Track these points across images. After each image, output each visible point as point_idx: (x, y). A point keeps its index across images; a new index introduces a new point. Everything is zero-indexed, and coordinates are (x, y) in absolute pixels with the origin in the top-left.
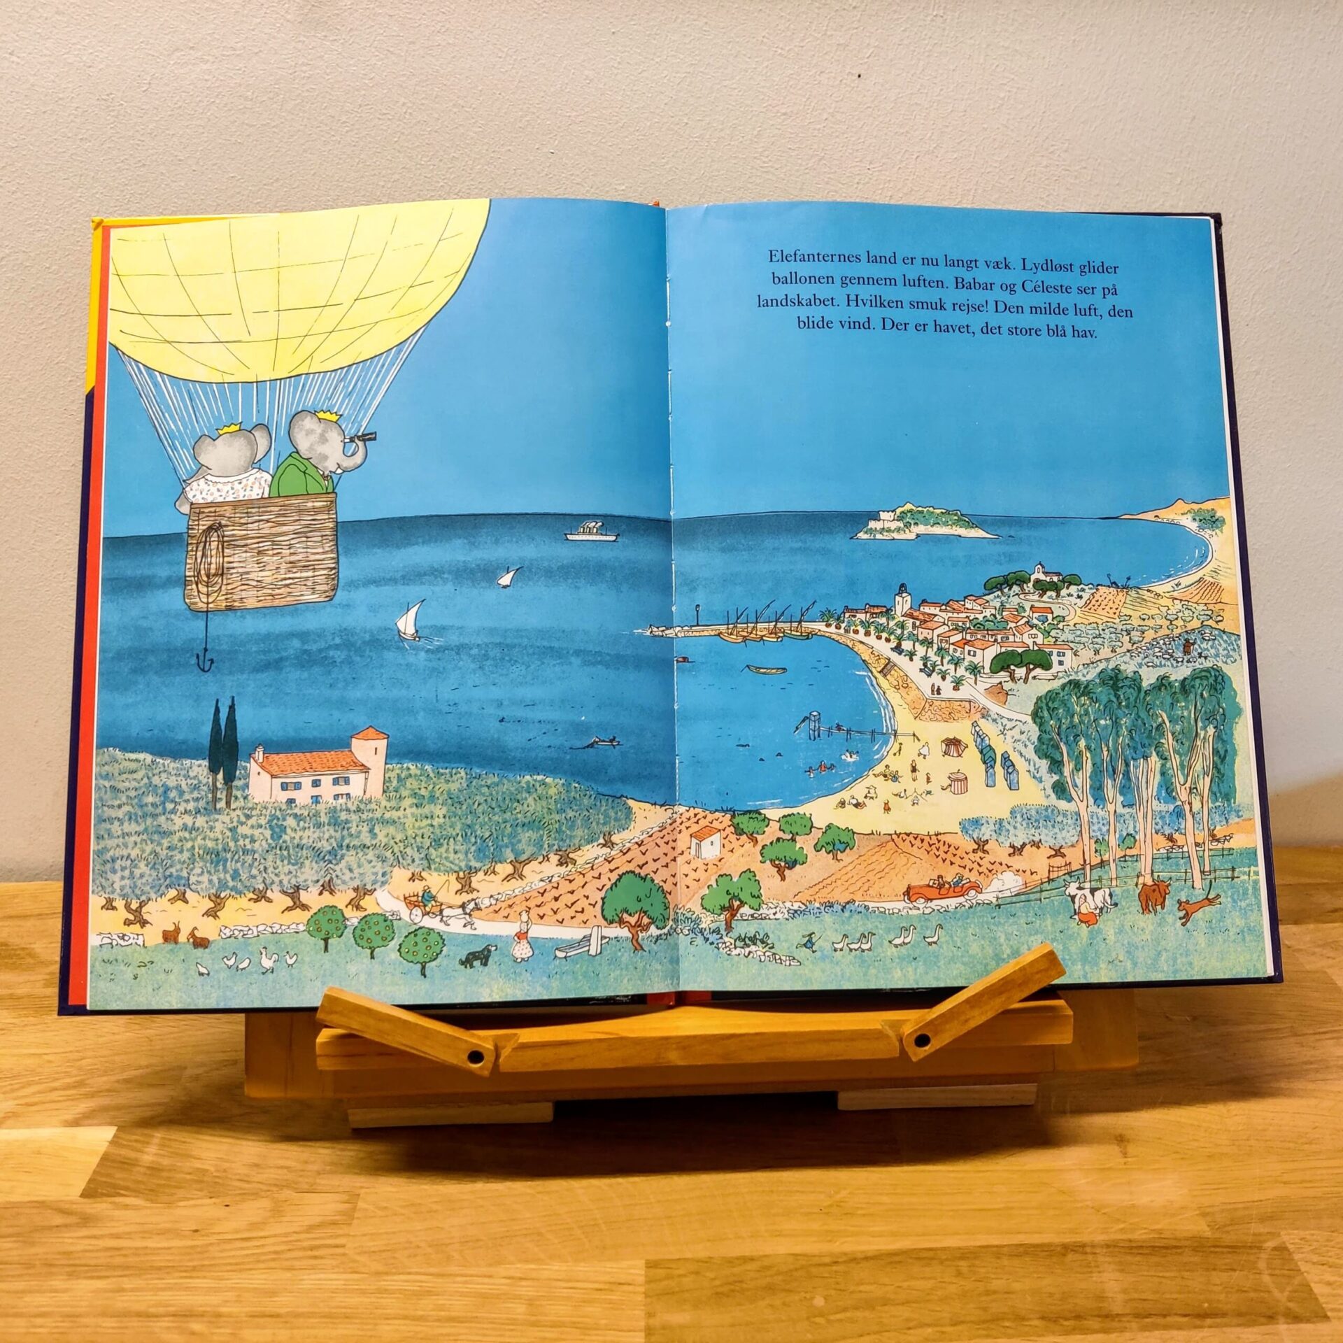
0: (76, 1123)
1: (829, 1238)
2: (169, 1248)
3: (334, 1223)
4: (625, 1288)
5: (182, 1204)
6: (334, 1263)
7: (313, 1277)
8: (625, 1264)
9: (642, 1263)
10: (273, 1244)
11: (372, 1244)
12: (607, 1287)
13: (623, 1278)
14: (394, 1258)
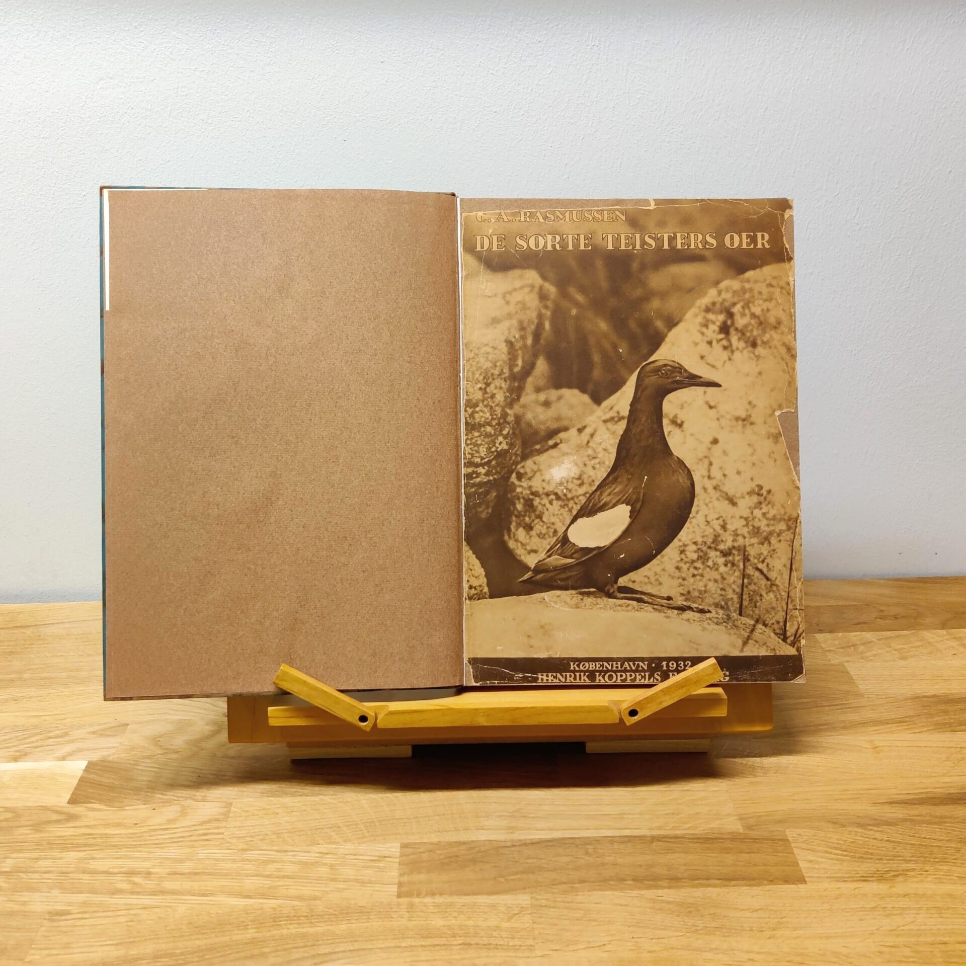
0: (63, 758)
1: (511, 831)
2: (120, 834)
3: (217, 820)
4: (388, 859)
5: (127, 808)
6: (217, 843)
7: (204, 852)
8: (388, 845)
9: (398, 845)
10: (181, 832)
11: (239, 832)
12: (377, 858)
13: (386, 853)
14: (251, 841)
